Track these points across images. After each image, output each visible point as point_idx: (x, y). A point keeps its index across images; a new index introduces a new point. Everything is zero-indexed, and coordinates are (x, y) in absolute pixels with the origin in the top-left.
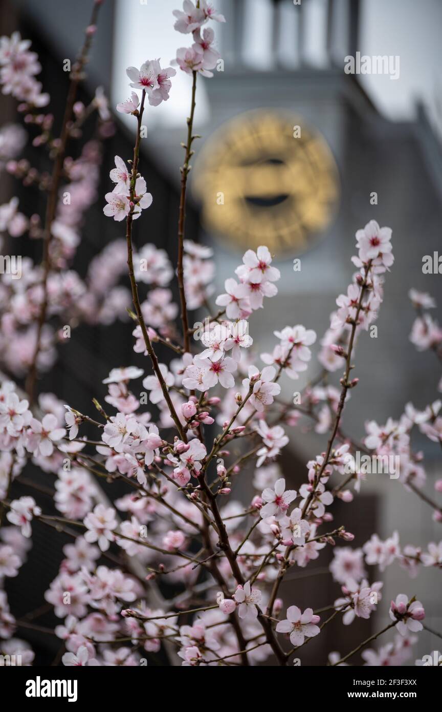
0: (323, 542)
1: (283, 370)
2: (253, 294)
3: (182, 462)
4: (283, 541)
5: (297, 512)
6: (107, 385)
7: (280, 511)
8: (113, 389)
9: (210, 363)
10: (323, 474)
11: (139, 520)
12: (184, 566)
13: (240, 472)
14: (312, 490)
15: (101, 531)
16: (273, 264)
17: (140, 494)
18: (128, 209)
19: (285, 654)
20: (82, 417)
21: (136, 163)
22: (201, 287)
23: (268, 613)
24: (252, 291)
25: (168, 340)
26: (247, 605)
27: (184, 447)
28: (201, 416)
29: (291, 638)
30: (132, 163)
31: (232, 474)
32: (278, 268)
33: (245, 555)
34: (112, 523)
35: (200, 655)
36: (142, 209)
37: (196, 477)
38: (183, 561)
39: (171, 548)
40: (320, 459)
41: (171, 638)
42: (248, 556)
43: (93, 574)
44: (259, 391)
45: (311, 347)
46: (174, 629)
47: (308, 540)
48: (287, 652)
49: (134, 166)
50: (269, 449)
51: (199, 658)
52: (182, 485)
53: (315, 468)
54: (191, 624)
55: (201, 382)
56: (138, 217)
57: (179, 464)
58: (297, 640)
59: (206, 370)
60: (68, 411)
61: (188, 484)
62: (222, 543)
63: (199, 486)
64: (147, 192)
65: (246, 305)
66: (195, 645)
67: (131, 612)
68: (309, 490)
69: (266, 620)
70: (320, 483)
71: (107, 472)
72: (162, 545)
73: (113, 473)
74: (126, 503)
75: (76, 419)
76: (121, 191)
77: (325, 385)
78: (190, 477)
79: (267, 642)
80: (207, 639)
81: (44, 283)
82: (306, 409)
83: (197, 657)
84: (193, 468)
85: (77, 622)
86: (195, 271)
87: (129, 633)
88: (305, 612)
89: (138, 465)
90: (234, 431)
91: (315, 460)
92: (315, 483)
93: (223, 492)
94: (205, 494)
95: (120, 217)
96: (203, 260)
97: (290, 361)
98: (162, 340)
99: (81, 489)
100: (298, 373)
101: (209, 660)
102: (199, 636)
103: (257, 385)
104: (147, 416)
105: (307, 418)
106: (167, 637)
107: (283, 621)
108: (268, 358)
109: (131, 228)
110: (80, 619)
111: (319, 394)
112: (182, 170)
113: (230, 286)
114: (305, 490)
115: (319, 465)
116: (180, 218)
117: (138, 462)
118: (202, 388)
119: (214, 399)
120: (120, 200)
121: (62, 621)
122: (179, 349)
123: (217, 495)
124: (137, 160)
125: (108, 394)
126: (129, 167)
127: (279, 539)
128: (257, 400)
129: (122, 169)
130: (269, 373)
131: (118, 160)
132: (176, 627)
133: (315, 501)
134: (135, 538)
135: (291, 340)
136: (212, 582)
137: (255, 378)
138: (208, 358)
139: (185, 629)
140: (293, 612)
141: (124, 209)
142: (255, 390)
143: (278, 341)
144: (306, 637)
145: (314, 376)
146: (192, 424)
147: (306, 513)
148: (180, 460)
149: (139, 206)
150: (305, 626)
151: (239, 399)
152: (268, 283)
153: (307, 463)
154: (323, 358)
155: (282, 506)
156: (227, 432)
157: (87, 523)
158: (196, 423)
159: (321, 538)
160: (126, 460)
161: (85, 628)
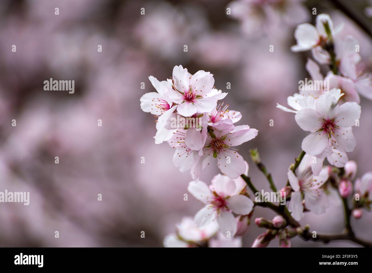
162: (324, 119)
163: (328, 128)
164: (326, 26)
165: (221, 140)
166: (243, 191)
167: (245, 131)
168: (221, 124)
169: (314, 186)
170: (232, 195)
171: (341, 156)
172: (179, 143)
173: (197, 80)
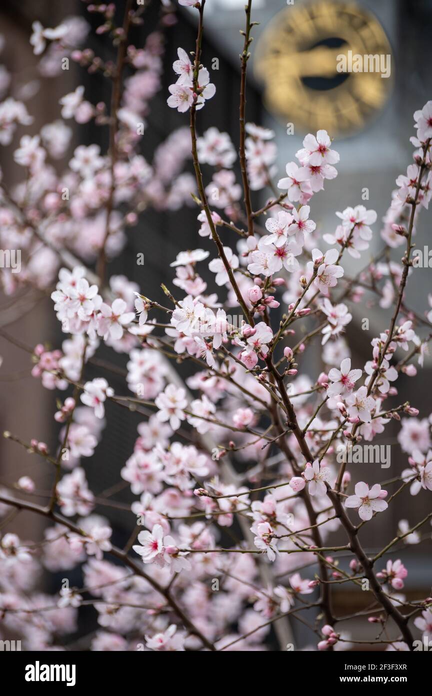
0: (389, 418)
1: (345, 249)
2: (314, 176)
3: (249, 345)
4: (350, 419)
5: (363, 389)
6: (175, 267)
7: (346, 389)
8: (180, 272)
9: (275, 249)
10: (387, 351)
11: (209, 398)
12: (254, 443)
13: (305, 350)
14: (377, 367)
15: (172, 410)
16: (332, 147)
17: (209, 373)
18: (191, 100)
19: (355, 527)
20: (150, 303)
21: (199, 55)
22: (265, 168)
23: (337, 488)
24: (312, 174)
25: (232, 223)
26: (316, 482)
27: (250, 331)
28: (267, 300)
29: (360, 512)
30: (194, 55)
31: (298, 352)
32: (337, 151)
33: (313, 430)
34: (182, 403)
35: (272, 530)
36: (206, 100)
37: (264, 359)
38: (253, 438)
39: (240, 425)
40: (384, 337)
41: (243, 513)
42: (316, 432)
43: (167, 450)
44: (323, 273)
45: (371, 226)
46: (245, 504)
47: (375, 416)
48: (356, 526)
49: (196, 58)
50: (334, 327)
51: (271, 534)
52: (251, 368)
53: (379, 345)
54: (262, 500)
55: (266, 267)
56: (201, 107)
57: (246, 347)
58: (366, 514)
59: (271, 255)
60: (138, 298)
61: (256, 366)
62: (290, 423)
63: (266, 368)
64: (210, 82)
65: (307, 188)
66: (266, 521)
67: (203, 491)
68: (374, 368)
69: (335, 495)
70: (384, 360)
71: (176, 353)
72: (233, 422)
73: (182, 354)
74: (195, 382)
75: (145, 305)
76: (184, 82)
77: (387, 261)
78: (257, 359)
79: (337, 516)
80: (278, 513)
81: (112, 169)
82: (370, 284)
83: (268, 532)
84: (260, 351)
85: (153, 499)
86: (258, 153)
87: (202, 508)
88: (372, 488)
89: (206, 348)
90: (299, 313)
91: (379, 337)
92: (379, 360)
93: (289, 373)
94: (273, 375)
95: (184, 108)
96: (266, 141)
97: (351, 241)
98: (226, 223)
99: (152, 369)
100: (360, 252)
101: (280, 536)
102: (270, 512)
103: (321, 268)
104: (214, 298)
105: (370, 293)
106: (239, 512)
107: (351, 496)
108: (330, 239)
109: (195, 118)
110: (156, 496)
111: (382, 269)
112: (242, 57)
113: (291, 169)
114: (370, 367)
115: (383, 343)
116: (241, 104)
117: (207, 345)
118: (267, 273)
119: (279, 280)
120: (184, 92)
121: (138, 498)
122: (243, 232)
123: (284, 376)
124: (199, 52)
125: (176, 277)
126: (192, 58)
127: (346, 416)
128: (322, 283)
129: (185, 61)
130: (332, 255)
131: (181, 52)
132: (248, 502)
133: (380, 377)
134: (206, 416)
135: (352, 220)
136: (282, 456)
137: (318, 261)
138: (273, 243)
139: (256, 505)
140: (361, 488)
141: (187, 100)
142: (319, 273)
143: (340, 221)
144: (374, 511)
145: (377, 254)
146: (258, 308)
147: (372, 390)
148: (247, 344)
149: (202, 96)
150: (372, 501)
151: (304, 282)
152: (328, 166)
153: (371, 340)
154: (386, 235)
155: (348, 385)
156: (293, 314)
157: (158, 403)
158: (262, 307)
159: (387, 414)
160: (195, 341)
161: (161, 504)
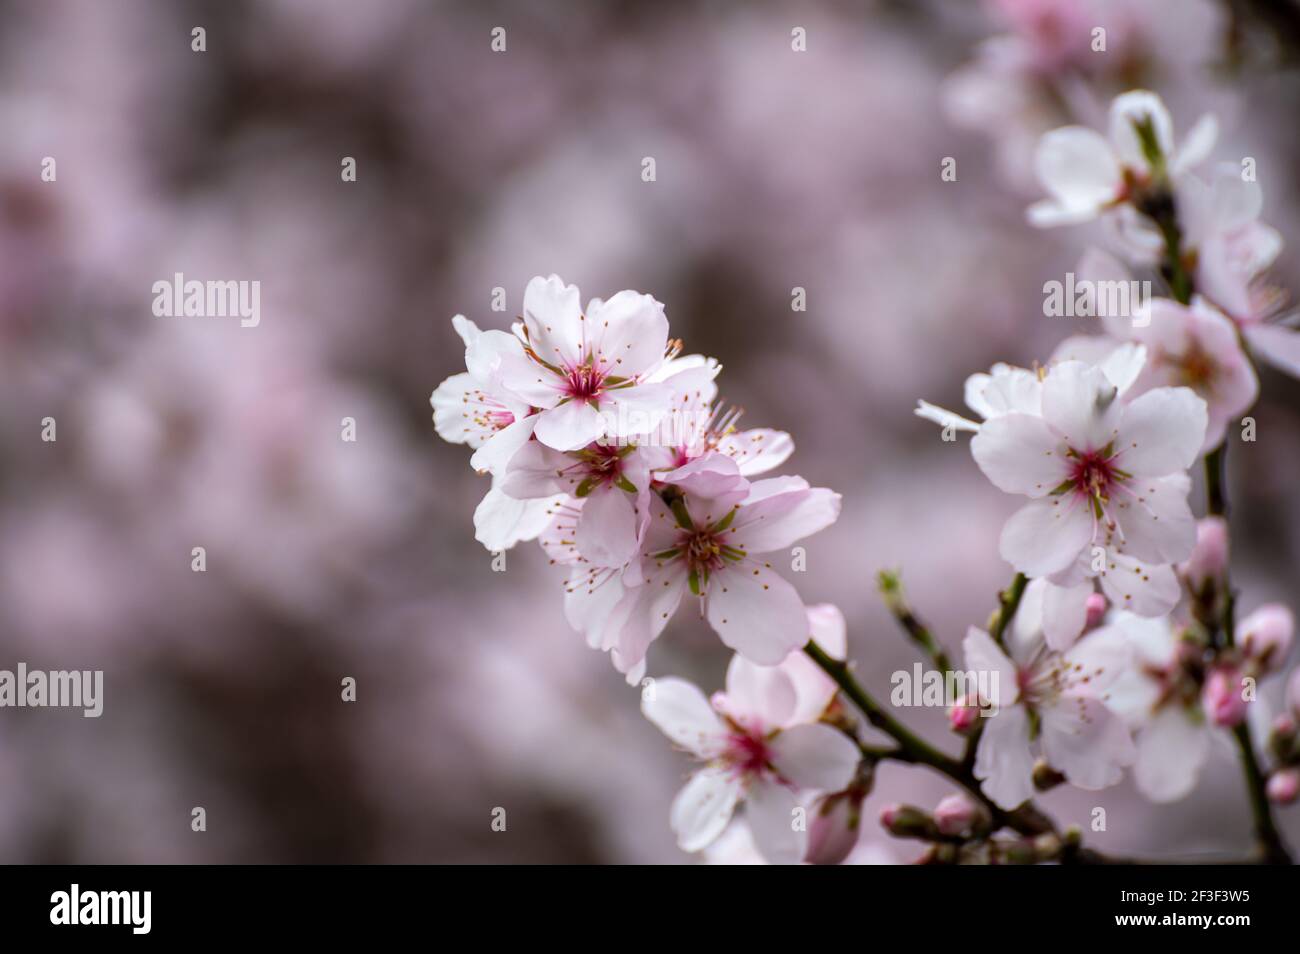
162: (1073, 452)
163: (1088, 480)
164: (1146, 132)
165: (715, 531)
166: (829, 709)
167: (794, 499)
168: (699, 473)
169: (1072, 686)
170: (789, 723)
171: (1146, 578)
172: (570, 547)
173: (606, 324)
